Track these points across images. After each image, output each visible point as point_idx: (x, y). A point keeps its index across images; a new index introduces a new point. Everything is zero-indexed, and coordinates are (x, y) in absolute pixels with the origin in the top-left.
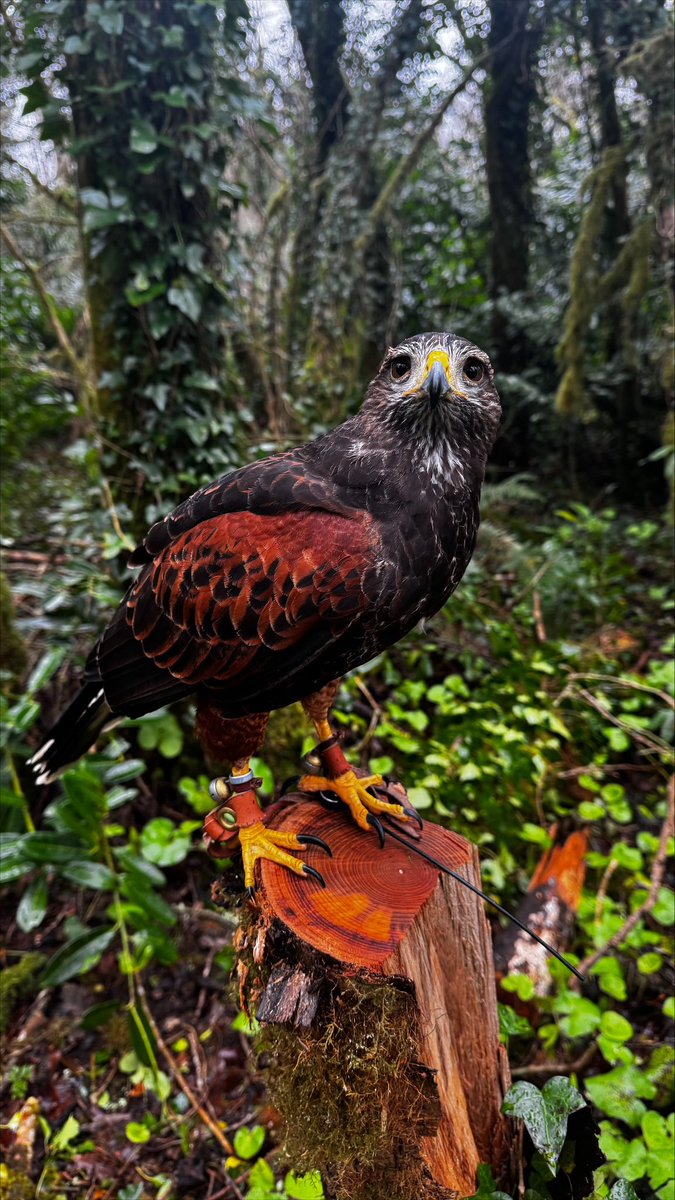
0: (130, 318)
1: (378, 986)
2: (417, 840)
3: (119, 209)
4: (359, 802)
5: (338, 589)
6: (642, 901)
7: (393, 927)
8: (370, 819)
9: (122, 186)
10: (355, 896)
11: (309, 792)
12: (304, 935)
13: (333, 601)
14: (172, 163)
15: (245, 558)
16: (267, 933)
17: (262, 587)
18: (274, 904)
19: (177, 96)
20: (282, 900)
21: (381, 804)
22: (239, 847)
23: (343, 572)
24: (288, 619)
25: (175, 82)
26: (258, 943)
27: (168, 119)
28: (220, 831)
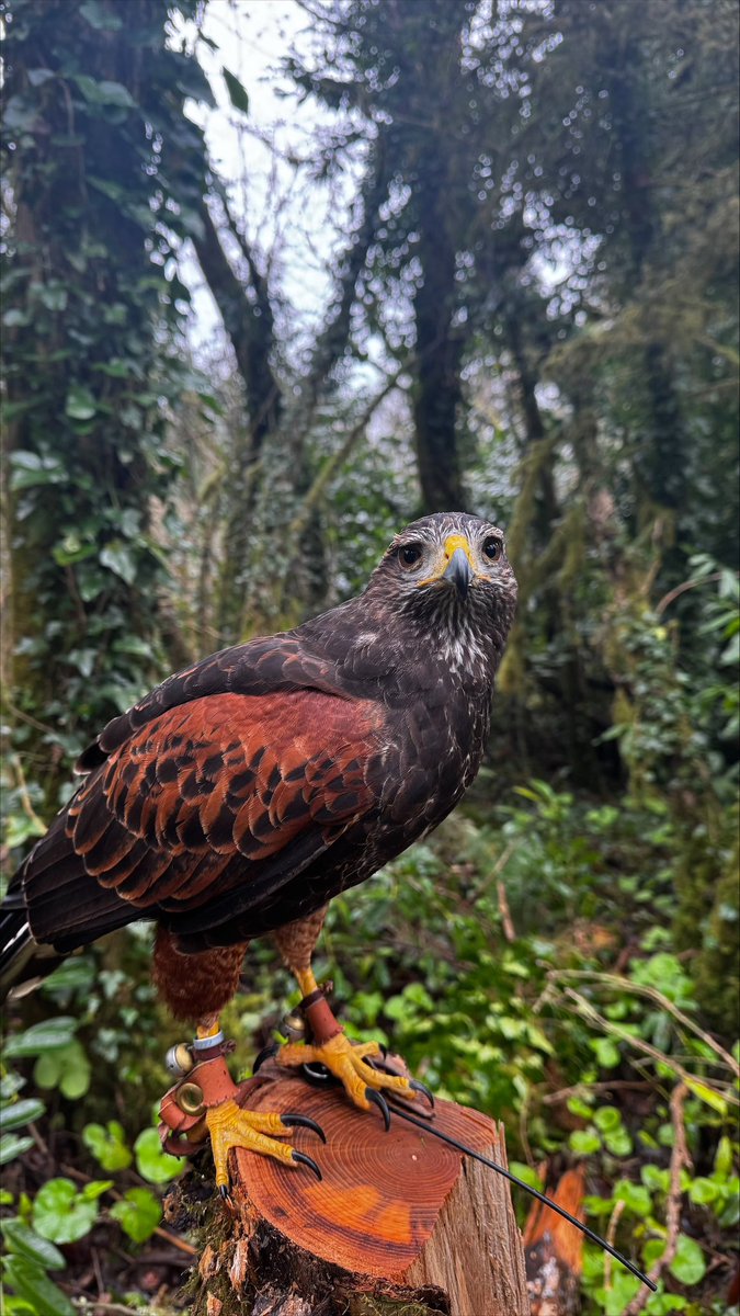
0: (57, 581)
1: (404, 1303)
2: (429, 1119)
3: (51, 471)
4: (354, 1073)
5: (335, 784)
6: (659, 1253)
7: (413, 1225)
8: (370, 1094)
9: (55, 449)
10: (361, 1189)
11: (289, 1067)
12: (300, 1239)
13: (328, 798)
14: (108, 431)
15: (223, 747)
16: (249, 1244)
17: (242, 780)
18: (258, 1203)
19: (117, 367)
20: (267, 1198)
21: (381, 1078)
22: (207, 1135)
23: (341, 763)
24: (272, 820)
25: (115, 354)
26: (236, 1261)
27: (108, 386)
28: (181, 1116)
